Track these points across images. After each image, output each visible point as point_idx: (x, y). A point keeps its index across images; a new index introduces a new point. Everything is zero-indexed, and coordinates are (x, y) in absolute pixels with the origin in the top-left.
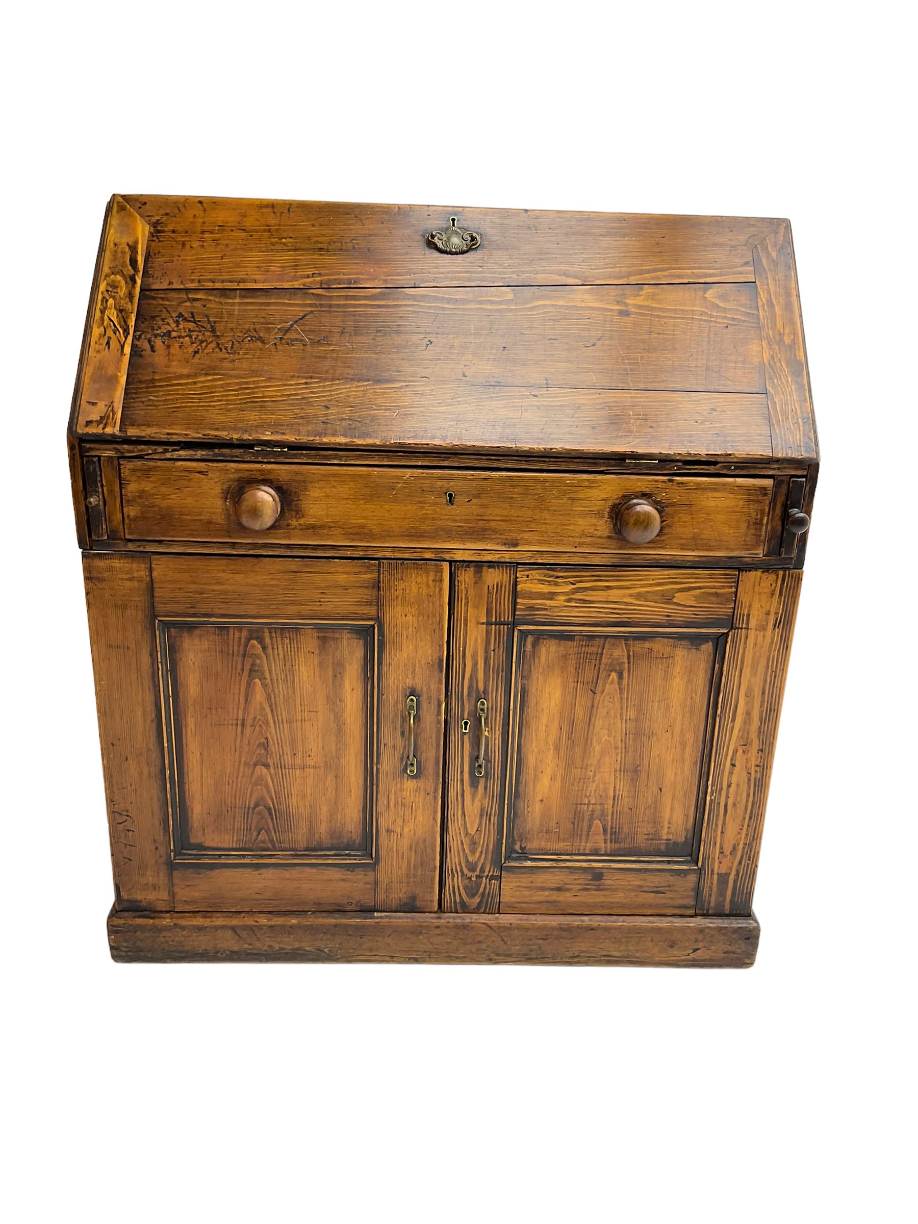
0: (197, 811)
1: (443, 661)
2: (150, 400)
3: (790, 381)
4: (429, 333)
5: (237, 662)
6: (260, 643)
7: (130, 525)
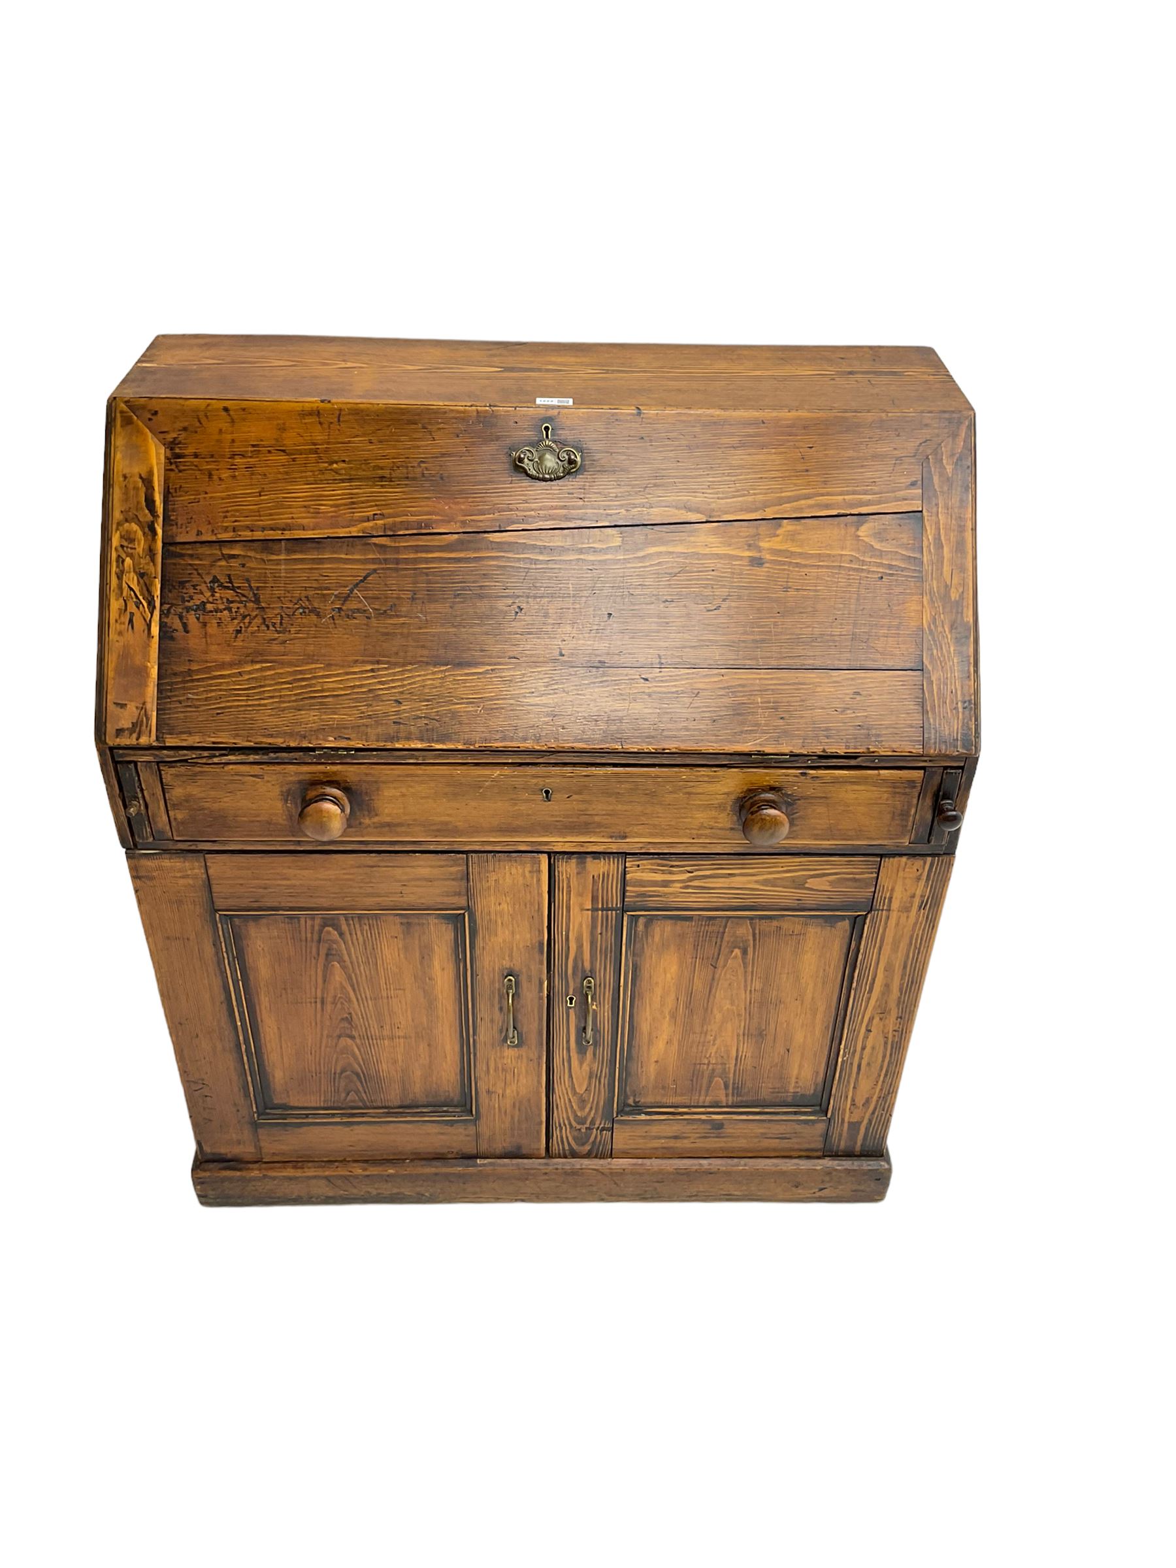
0: (278, 1076)
1: (543, 944)
2: (188, 699)
3: (952, 652)
4: (518, 597)
5: (311, 948)
6: (336, 929)
7: (179, 828)
